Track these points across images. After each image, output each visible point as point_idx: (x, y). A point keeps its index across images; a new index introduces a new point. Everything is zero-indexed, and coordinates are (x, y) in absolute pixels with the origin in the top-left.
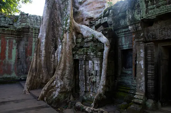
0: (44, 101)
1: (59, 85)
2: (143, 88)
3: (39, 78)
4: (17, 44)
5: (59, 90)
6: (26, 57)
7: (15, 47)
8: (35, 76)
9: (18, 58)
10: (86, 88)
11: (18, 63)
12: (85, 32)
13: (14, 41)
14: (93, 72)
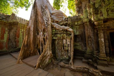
0: (40, 68)
1: (49, 54)
2: (104, 52)
3: (29, 50)
4: (8, 31)
5: (49, 57)
6: (16, 39)
7: (7, 33)
8: (26, 50)
9: (9, 39)
10: (61, 53)
11: (9, 42)
12: (57, 27)
13: (6, 29)
14: (66, 45)
